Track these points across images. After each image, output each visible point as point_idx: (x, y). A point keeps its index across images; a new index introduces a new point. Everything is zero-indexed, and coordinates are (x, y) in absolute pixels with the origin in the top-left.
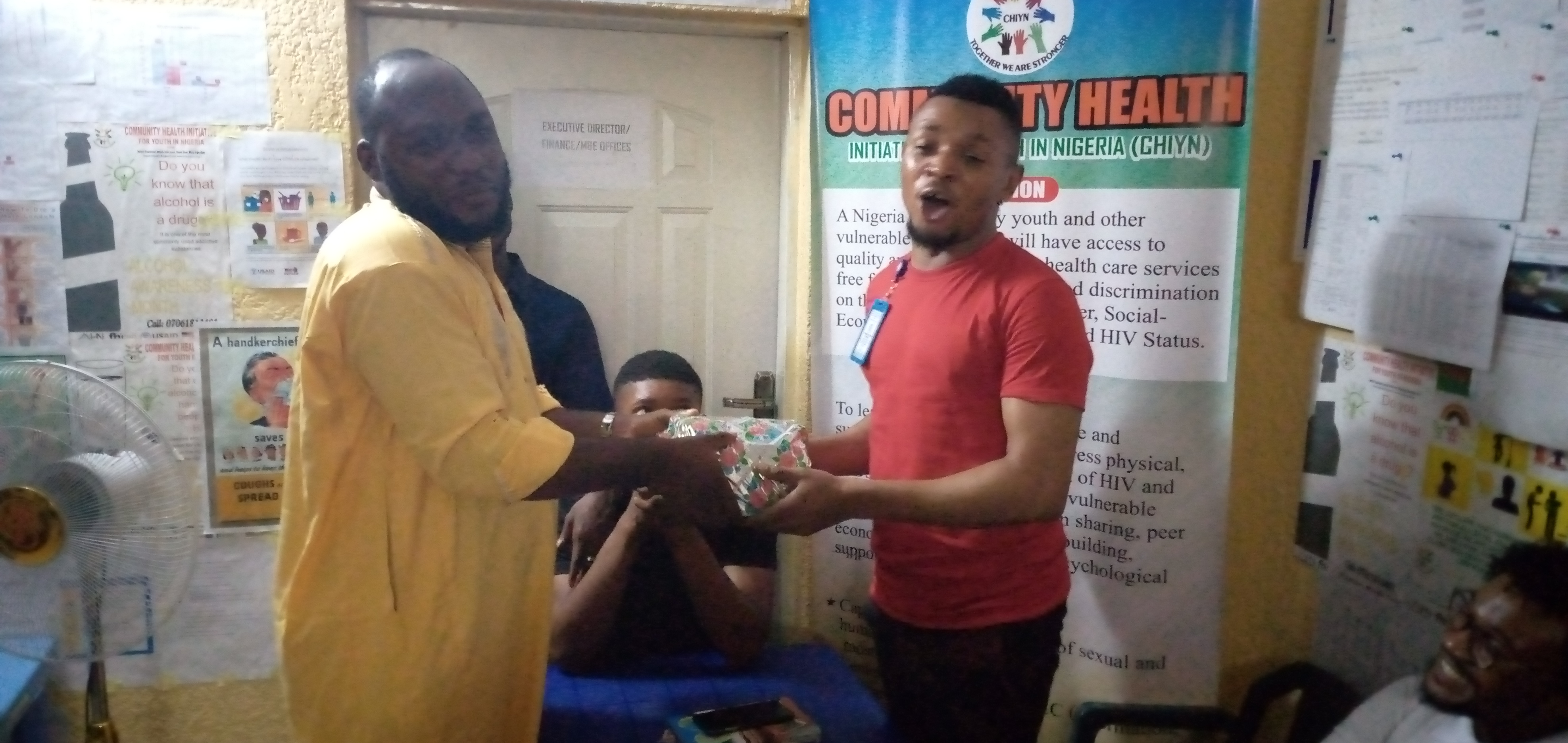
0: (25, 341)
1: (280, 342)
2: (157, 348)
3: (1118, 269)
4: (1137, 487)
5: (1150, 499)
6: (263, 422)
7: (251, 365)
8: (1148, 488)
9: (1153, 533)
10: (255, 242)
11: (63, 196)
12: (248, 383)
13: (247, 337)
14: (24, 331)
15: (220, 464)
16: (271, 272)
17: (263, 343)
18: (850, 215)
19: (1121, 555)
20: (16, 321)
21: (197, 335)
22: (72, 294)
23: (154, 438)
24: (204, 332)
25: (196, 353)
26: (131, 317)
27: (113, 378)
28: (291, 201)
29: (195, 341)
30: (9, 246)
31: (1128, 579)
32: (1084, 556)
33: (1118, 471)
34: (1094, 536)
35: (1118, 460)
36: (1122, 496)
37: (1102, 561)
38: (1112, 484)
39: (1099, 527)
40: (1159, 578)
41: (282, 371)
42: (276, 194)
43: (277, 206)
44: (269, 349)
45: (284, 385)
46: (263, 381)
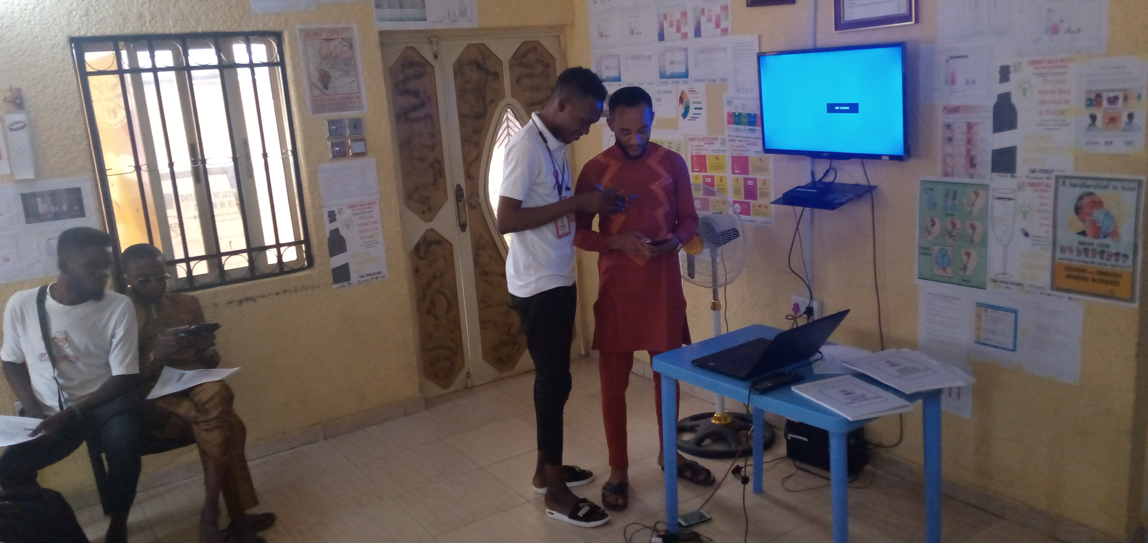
0: (972, 176)
1: (1098, 187)
2: (1032, 184)
6: (1083, 233)
7: (1080, 198)
10: (1090, 125)
11: (995, 100)
12: (1078, 210)
13: (1079, 182)
14: (971, 171)
15: (1059, 255)
16: (1097, 143)
17: (1089, 186)
20: (969, 165)
21: (1053, 179)
22: (995, 153)
23: (1026, 235)
24: (1057, 178)
25: (1052, 189)
26: (1022, 167)
27: (1009, 199)
28: (1113, 100)
29: (1052, 182)
30: (970, 126)
41: (1097, 204)
42: (1105, 96)
43: (1105, 103)
44: (1091, 190)
45: (1098, 214)
46: (1086, 209)
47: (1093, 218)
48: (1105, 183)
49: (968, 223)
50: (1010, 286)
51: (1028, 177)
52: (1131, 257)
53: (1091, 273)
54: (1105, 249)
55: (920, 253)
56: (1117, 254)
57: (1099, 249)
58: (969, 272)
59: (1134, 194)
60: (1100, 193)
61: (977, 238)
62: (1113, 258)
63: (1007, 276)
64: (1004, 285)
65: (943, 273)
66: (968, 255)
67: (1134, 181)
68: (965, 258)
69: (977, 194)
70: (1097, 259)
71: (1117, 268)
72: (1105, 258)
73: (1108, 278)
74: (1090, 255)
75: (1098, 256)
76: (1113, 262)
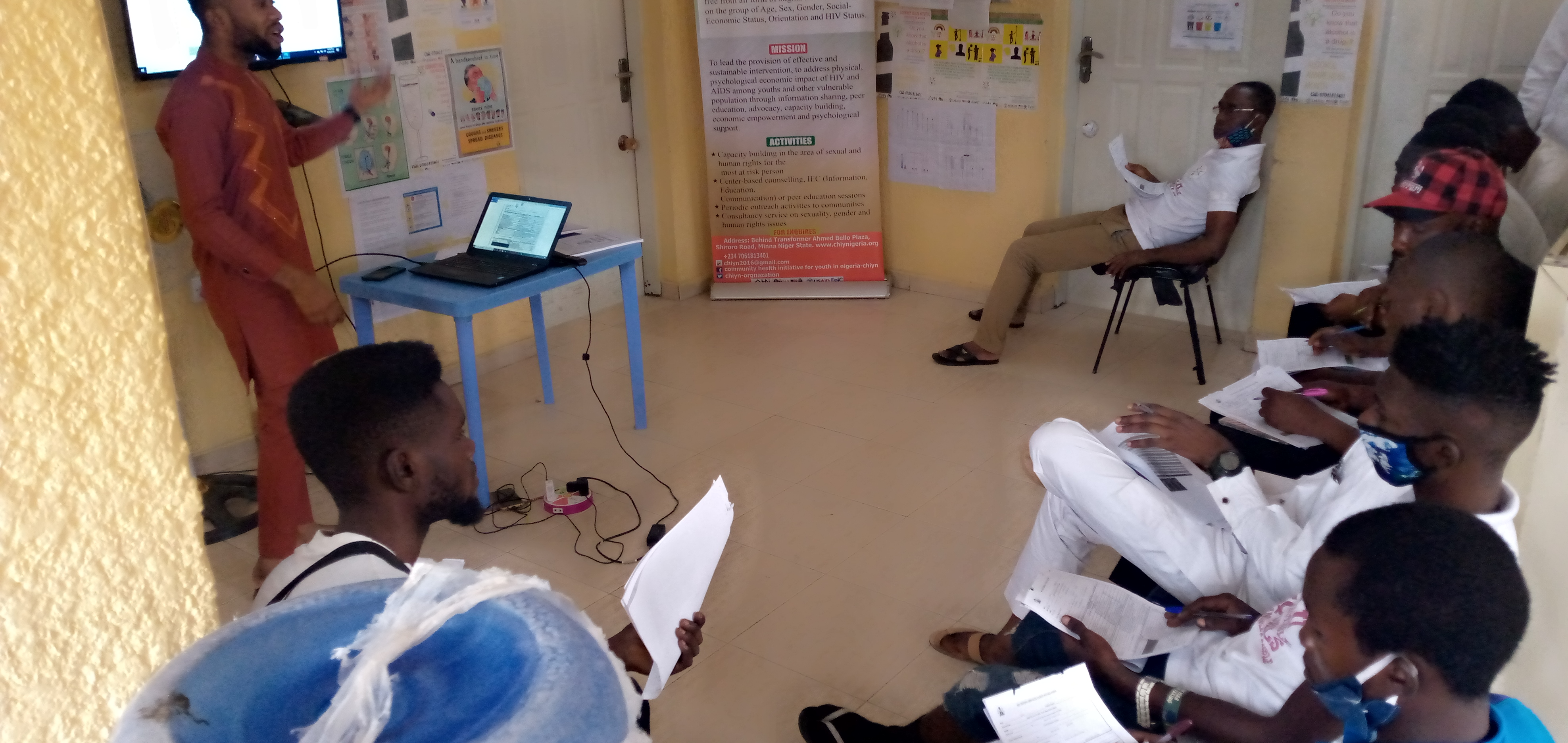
2: (429, 67)
4: (845, 78)
5: (851, 82)
6: (474, 101)
7: (466, 72)
8: (850, 78)
9: (852, 96)
10: (462, 7)
12: (467, 81)
13: (462, 57)
15: (460, 124)
16: (469, 22)
19: (840, 107)
21: (444, 59)
22: (394, 41)
23: (433, 114)
24: (446, 56)
25: (446, 67)
26: (418, 51)
27: (414, 84)
29: (443, 61)
31: (844, 116)
32: (825, 112)
33: (837, 73)
34: (829, 102)
35: (837, 68)
36: (839, 83)
37: (833, 112)
38: (836, 78)
39: (831, 98)
40: (857, 115)
41: (478, 73)
44: (472, 63)
45: (480, 81)
46: (472, 80)
47: (478, 86)
48: (478, 55)
49: (383, 118)
50: (428, 167)
52: (505, 111)
53: (483, 133)
54: (490, 109)
55: (342, 163)
56: (498, 111)
58: (391, 167)
59: (498, 59)
60: (478, 63)
61: (393, 130)
62: (496, 115)
63: (424, 158)
64: (424, 168)
65: (369, 176)
66: (389, 149)
67: (496, 49)
68: (386, 153)
70: (487, 120)
71: (499, 123)
72: (491, 116)
73: (495, 133)
74: (481, 117)
75: (486, 117)
76: (496, 118)
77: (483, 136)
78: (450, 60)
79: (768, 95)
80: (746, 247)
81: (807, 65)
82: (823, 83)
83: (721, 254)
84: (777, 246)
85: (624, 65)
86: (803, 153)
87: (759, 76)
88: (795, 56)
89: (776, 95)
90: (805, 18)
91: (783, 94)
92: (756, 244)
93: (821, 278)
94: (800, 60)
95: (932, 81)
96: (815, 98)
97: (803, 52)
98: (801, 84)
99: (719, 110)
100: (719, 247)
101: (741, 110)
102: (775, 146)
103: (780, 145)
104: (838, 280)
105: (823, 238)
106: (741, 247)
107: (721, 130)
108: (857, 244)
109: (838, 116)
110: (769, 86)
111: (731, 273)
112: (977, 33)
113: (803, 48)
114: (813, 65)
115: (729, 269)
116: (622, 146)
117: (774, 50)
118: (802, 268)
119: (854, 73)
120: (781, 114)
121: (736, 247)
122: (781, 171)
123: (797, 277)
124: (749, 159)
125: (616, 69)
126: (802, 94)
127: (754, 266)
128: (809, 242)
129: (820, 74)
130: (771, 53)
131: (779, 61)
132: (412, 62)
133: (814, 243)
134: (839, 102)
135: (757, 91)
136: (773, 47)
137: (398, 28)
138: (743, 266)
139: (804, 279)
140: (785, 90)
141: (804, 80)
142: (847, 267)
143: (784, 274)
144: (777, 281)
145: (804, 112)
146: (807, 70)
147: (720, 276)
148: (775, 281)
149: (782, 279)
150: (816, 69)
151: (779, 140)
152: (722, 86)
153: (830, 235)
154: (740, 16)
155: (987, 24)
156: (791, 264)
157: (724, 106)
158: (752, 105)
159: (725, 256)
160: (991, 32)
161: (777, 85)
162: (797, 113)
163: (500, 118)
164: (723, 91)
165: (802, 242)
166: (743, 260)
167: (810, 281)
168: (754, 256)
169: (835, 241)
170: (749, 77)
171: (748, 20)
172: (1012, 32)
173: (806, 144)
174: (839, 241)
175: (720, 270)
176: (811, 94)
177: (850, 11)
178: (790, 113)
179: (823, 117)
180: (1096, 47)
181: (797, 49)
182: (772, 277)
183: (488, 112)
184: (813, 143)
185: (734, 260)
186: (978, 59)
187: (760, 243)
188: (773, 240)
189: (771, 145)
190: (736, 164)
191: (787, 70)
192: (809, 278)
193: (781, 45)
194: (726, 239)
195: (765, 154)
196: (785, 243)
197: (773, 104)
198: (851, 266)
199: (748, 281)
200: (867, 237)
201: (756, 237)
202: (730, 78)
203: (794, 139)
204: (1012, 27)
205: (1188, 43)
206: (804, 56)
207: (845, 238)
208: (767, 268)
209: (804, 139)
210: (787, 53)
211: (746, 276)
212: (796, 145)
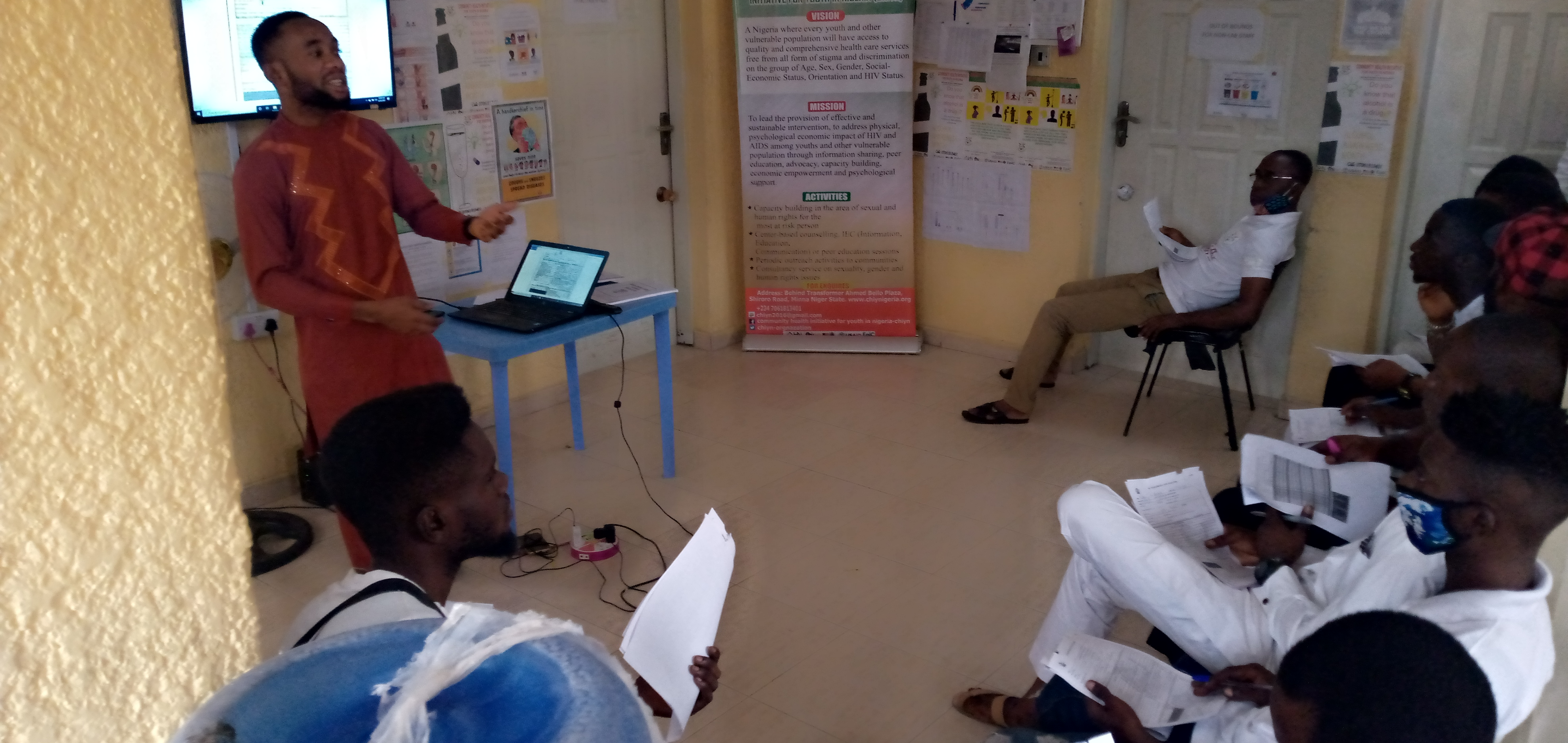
0: (425, 118)
2: (476, 117)
3: (871, 48)
4: (882, 136)
5: (887, 140)
6: (517, 151)
7: (512, 122)
8: (886, 136)
9: (889, 154)
10: (510, 60)
11: (436, 42)
12: (512, 131)
13: (508, 108)
14: (425, 113)
15: (503, 173)
16: (517, 75)
18: (751, 29)
19: (877, 165)
20: (422, 108)
21: (491, 109)
22: (443, 91)
23: (478, 163)
24: (493, 107)
25: (492, 118)
26: (466, 102)
27: (461, 133)
28: (522, 38)
29: (490, 112)
30: (417, 68)
31: (880, 174)
32: (862, 168)
33: (875, 131)
34: (865, 159)
35: (874, 126)
36: (876, 141)
37: (869, 169)
38: (872, 136)
39: (867, 155)
40: (892, 172)
41: (523, 124)
42: (516, 36)
43: (517, 40)
44: (517, 114)
45: (525, 132)
46: (517, 130)
47: (523, 137)
48: (524, 106)
49: (429, 165)
51: (471, 110)
52: (548, 160)
53: (525, 182)
54: (533, 159)
56: (541, 161)
57: (528, 160)
59: (543, 111)
60: (523, 114)
61: (438, 177)
62: (539, 165)
63: (467, 205)
67: (541, 101)
69: (432, 134)
70: (529, 170)
71: (541, 172)
72: (534, 166)
73: (537, 182)
74: (524, 167)
75: (529, 166)
76: (539, 168)
77: (525, 184)
78: (496, 111)
79: (806, 151)
80: (780, 300)
81: (845, 123)
82: (860, 141)
83: (754, 306)
84: (810, 299)
85: (665, 119)
86: (838, 209)
87: (797, 133)
88: (833, 114)
89: (813, 151)
90: (845, 77)
91: (820, 151)
92: (789, 297)
93: (852, 332)
94: (838, 117)
95: (968, 142)
96: (852, 155)
97: (841, 110)
98: (838, 141)
99: (756, 165)
100: (752, 299)
101: (779, 165)
102: (811, 201)
103: (816, 200)
104: (870, 335)
105: (855, 293)
106: (774, 299)
107: (758, 184)
108: (889, 299)
109: (874, 173)
110: (807, 142)
111: (763, 324)
112: (1014, 96)
113: (842, 106)
114: (851, 122)
115: (762, 321)
116: (661, 197)
117: (813, 107)
118: (833, 321)
119: (892, 131)
120: (817, 169)
121: (769, 299)
122: (816, 226)
123: (828, 331)
124: (784, 213)
125: (657, 122)
126: (838, 150)
127: (787, 318)
128: (841, 297)
129: (857, 132)
130: (809, 110)
131: (816, 118)
132: (460, 112)
133: (847, 297)
134: (875, 159)
135: (795, 147)
136: (811, 104)
137: (448, 79)
138: (776, 318)
139: (836, 333)
140: (822, 147)
141: (842, 137)
142: (879, 322)
143: (816, 327)
144: (809, 334)
145: (841, 169)
146: (844, 128)
147: (752, 328)
148: (806, 334)
149: (813, 332)
150: (854, 127)
151: (815, 196)
152: (760, 141)
153: (863, 290)
154: (781, 74)
155: (1024, 87)
156: (823, 318)
157: (763, 160)
158: (790, 160)
159: (759, 308)
160: (1028, 95)
161: (815, 142)
162: (834, 169)
163: (543, 168)
164: (761, 146)
165: (836, 297)
166: (775, 312)
167: (841, 334)
168: (786, 308)
169: (867, 296)
170: (787, 132)
171: (788, 78)
172: (1048, 95)
173: (842, 199)
174: (872, 296)
175: (753, 322)
176: (848, 151)
177: (889, 71)
178: (827, 169)
179: (860, 174)
180: (1133, 112)
181: (836, 106)
182: (805, 330)
183: (531, 162)
184: (849, 200)
185: (767, 312)
186: (1015, 121)
187: (794, 296)
188: (806, 292)
189: (807, 199)
190: (772, 218)
191: (825, 127)
192: (841, 332)
193: (820, 102)
194: (759, 291)
195: (800, 208)
196: (819, 297)
197: (810, 160)
198: (883, 322)
199: (780, 333)
200: (899, 293)
201: (790, 290)
202: (770, 133)
203: (830, 194)
204: (1049, 90)
205: (1226, 111)
206: (843, 114)
207: (878, 293)
208: (799, 322)
209: (840, 194)
210: (825, 110)
211: (778, 328)
212: (832, 200)
